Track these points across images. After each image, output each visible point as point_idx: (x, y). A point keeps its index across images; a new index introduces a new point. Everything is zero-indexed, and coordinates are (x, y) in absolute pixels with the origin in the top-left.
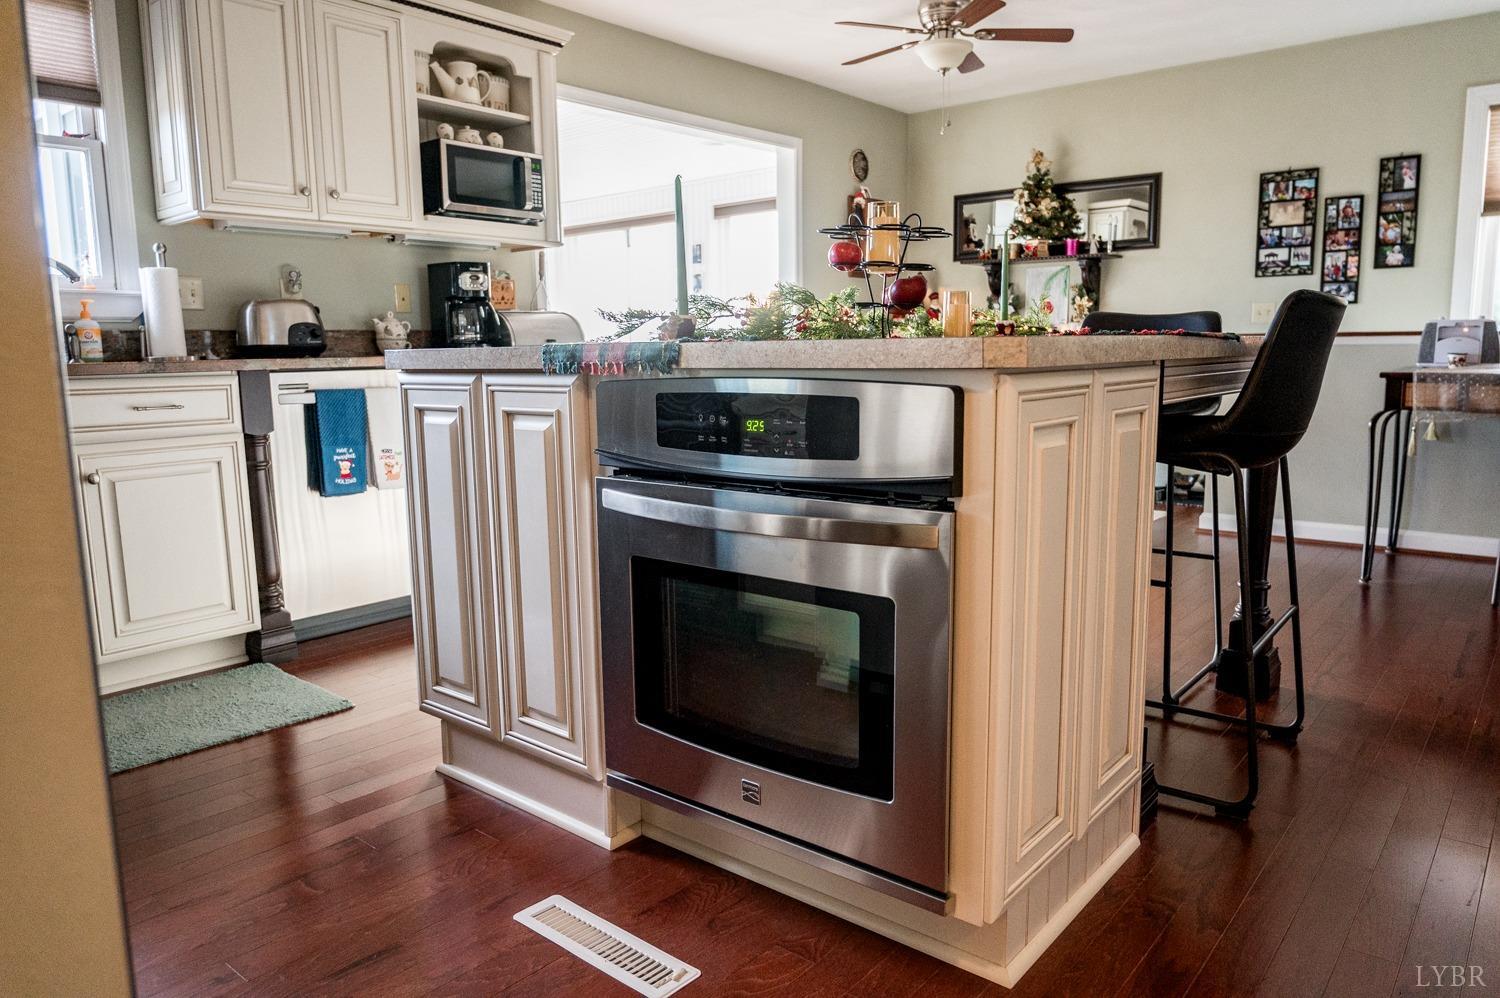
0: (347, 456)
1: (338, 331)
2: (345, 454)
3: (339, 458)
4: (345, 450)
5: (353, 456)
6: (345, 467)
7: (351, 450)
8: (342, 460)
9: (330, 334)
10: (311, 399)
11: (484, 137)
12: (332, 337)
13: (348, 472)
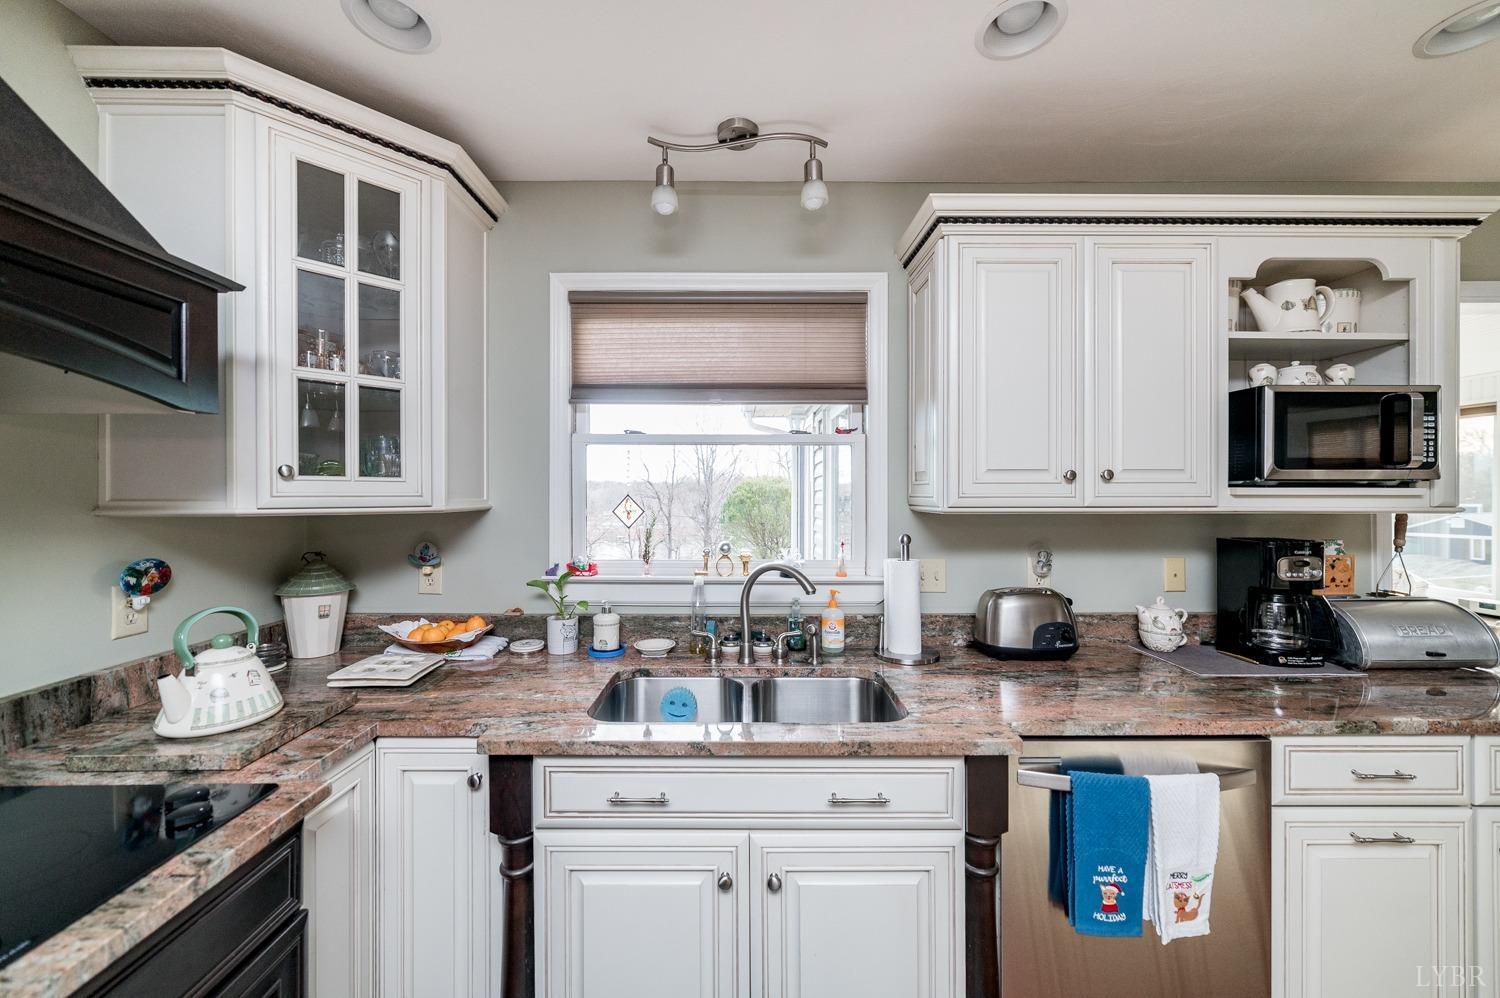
0: (1114, 879)
1: (1091, 616)
2: (1110, 874)
3: (1100, 879)
4: (1112, 869)
5: (1124, 879)
6: (1109, 895)
7: (1121, 871)
8: (1105, 884)
9: (1081, 619)
10: (1062, 782)
11: (1322, 371)
12: (1084, 622)
13: (1113, 902)
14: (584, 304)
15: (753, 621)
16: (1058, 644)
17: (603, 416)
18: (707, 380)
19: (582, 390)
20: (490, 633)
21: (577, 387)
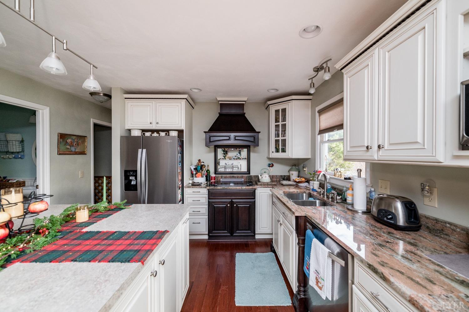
14: (320, 111)
16: (385, 219)
17: (327, 136)
20: (306, 182)
21: (320, 131)
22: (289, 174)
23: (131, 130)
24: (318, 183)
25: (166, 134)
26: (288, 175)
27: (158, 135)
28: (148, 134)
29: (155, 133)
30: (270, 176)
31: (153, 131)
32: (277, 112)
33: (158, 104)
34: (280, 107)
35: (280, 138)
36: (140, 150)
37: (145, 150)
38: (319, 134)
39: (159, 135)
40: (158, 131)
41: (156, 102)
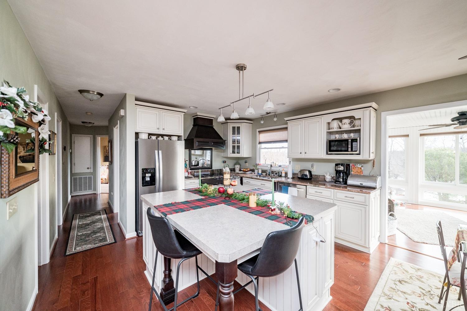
14: (260, 132)
15: (272, 172)
16: (305, 177)
17: (263, 146)
18: (271, 141)
19: (260, 143)
20: (250, 171)
21: (259, 142)
22: (235, 167)
23: (139, 134)
24: (261, 170)
25: (169, 138)
26: (233, 168)
27: (162, 139)
28: (154, 138)
29: (160, 137)
30: (230, 169)
31: (158, 135)
32: (234, 128)
33: (163, 114)
34: (236, 125)
35: (236, 145)
36: (156, 152)
37: (161, 151)
38: (259, 144)
39: (164, 139)
40: (162, 136)
41: (161, 111)
